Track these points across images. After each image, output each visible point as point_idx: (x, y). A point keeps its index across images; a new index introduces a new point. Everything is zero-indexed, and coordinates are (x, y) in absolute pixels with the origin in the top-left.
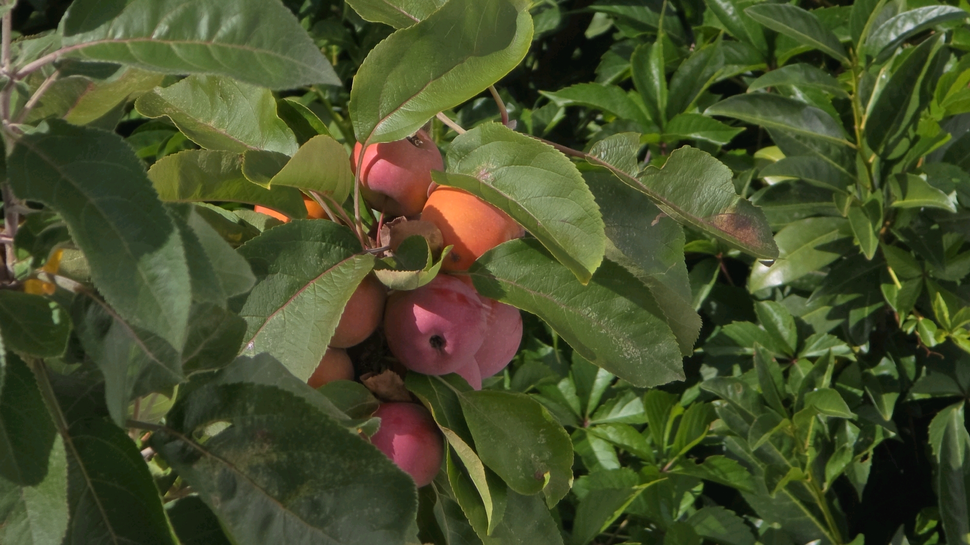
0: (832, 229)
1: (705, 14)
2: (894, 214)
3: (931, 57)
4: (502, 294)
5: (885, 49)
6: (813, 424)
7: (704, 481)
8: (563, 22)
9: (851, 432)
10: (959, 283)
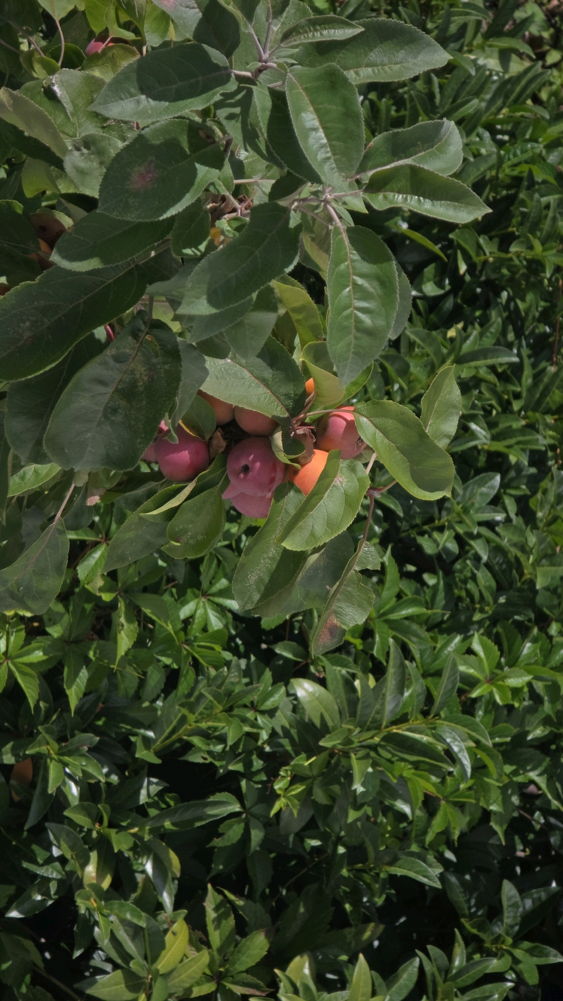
0: (333, 722)
1: (445, 636)
2: (346, 755)
3: (440, 764)
4: (277, 501)
5: (441, 737)
6: (221, 725)
7: (180, 668)
8: (430, 556)
9: (219, 748)
10: (313, 798)
